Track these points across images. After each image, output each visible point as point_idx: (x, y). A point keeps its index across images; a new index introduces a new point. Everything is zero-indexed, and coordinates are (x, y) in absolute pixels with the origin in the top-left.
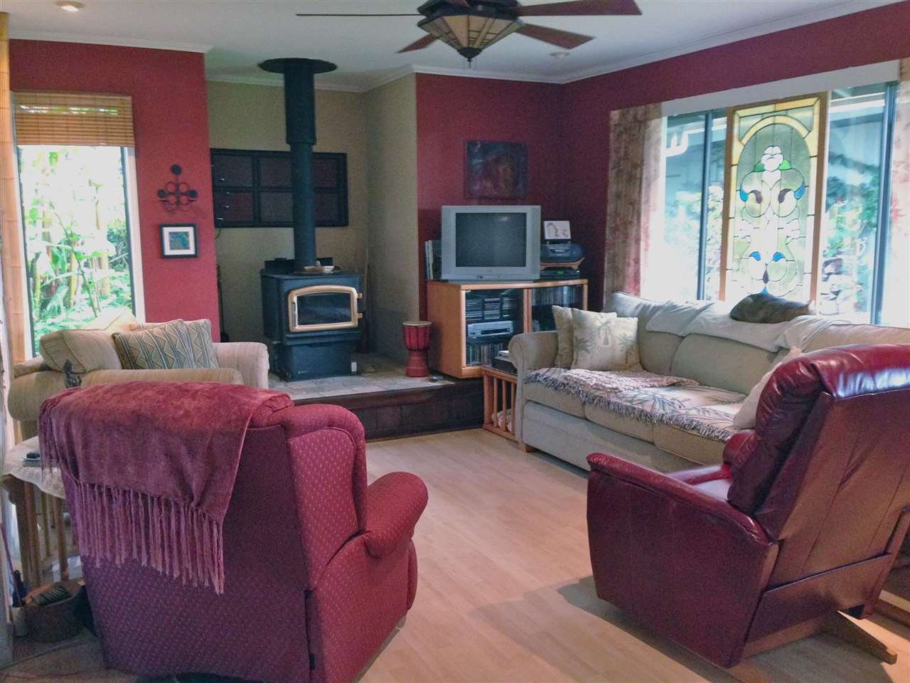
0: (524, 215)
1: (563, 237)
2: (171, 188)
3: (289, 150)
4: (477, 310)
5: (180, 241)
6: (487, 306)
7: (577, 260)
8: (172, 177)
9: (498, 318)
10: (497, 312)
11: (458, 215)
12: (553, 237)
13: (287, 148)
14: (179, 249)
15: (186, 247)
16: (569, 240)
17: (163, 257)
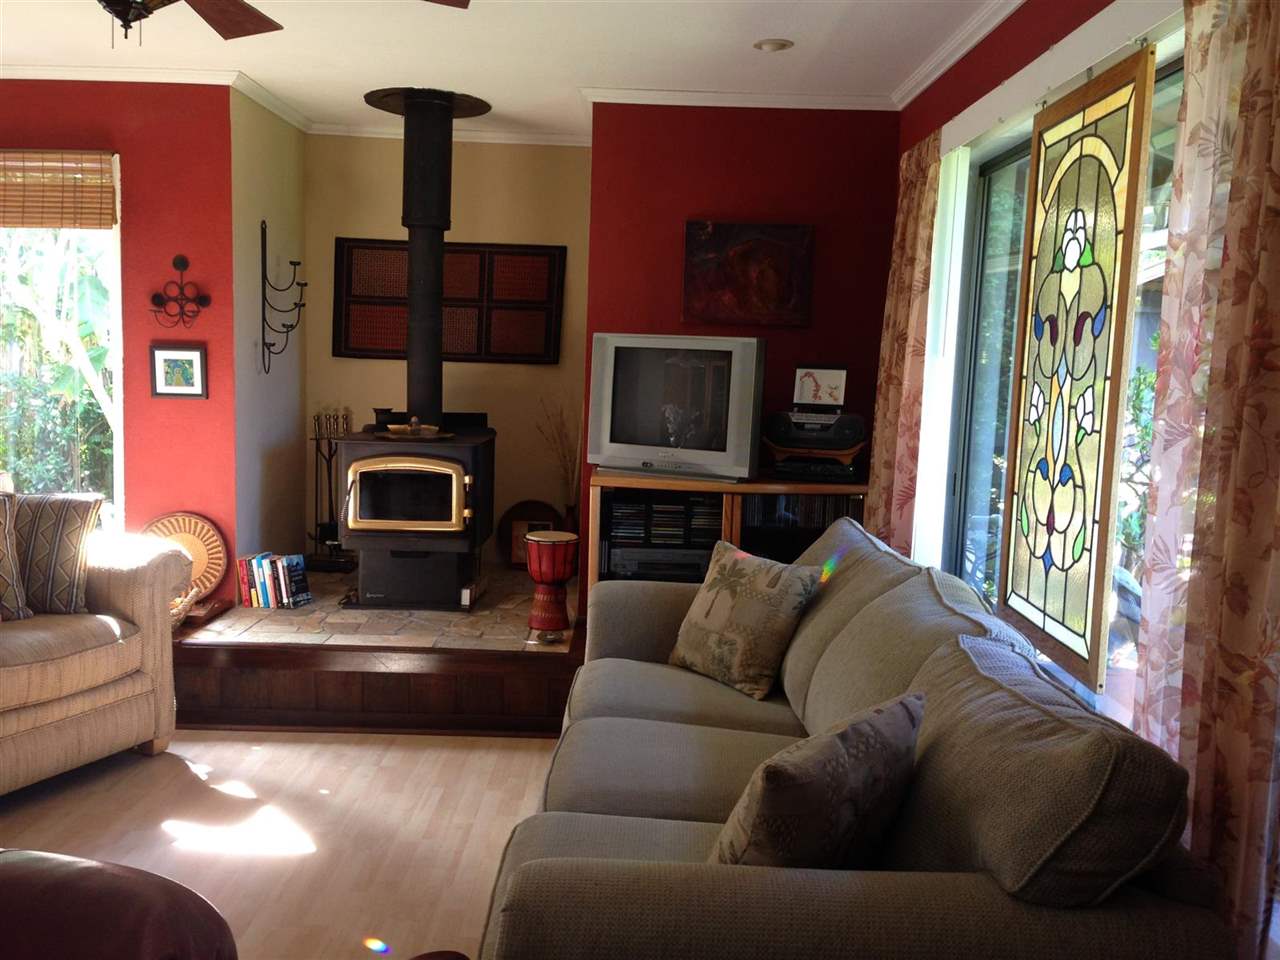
0: (728, 355)
1: (826, 400)
2: (174, 291)
3: (406, 238)
4: (636, 525)
5: (180, 371)
6: (656, 518)
7: (852, 446)
8: (175, 275)
9: (679, 542)
10: (680, 532)
11: (618, 350)
12: (808, 399)
13: (403, 234)
14: (178, 385)
15: (189, 382)
16: (838, 407)
17: (155, 393)
